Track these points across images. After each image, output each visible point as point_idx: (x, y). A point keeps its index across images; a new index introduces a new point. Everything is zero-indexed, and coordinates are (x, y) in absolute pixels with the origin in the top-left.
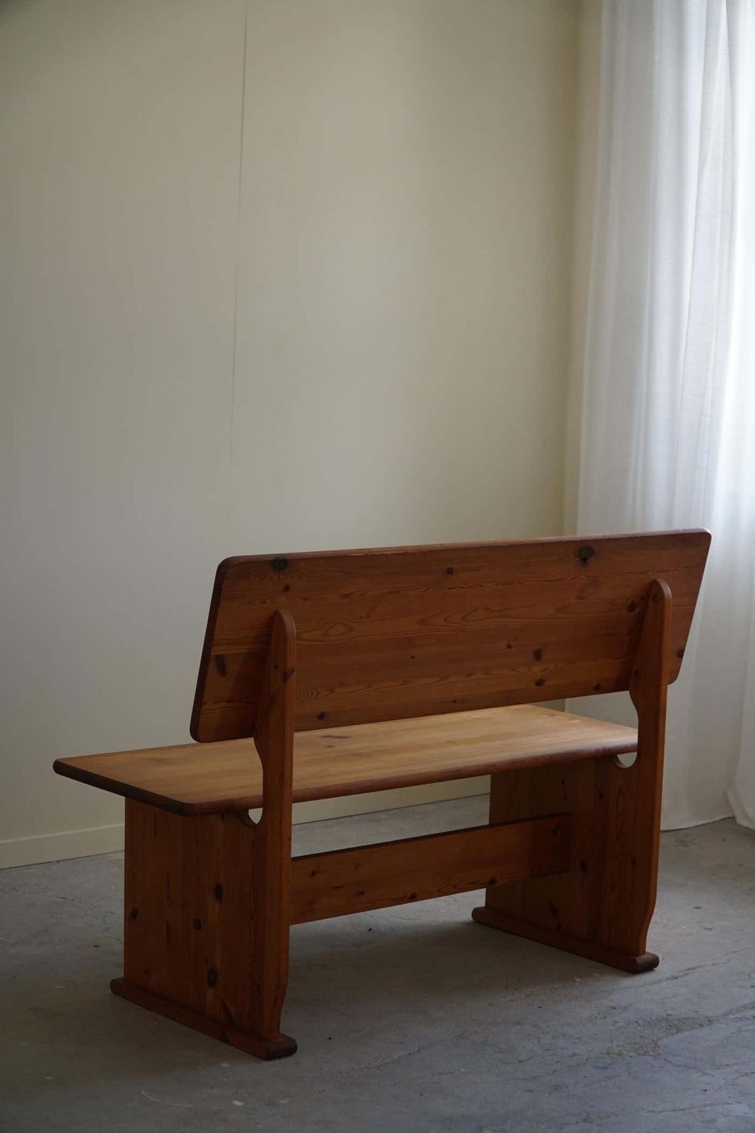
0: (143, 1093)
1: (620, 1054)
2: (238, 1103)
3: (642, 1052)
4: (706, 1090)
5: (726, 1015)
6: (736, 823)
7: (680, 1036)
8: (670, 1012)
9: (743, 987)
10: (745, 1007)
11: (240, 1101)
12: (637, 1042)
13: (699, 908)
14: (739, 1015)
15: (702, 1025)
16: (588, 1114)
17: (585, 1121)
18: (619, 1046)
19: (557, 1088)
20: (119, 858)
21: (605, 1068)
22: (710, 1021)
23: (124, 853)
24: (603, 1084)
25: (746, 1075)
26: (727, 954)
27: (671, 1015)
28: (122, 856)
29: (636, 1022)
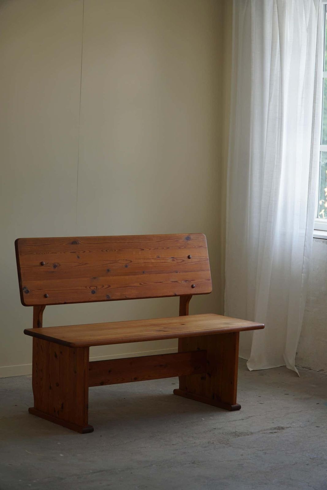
0: (26, 451)
1: (213, 443)
2: (61, 455)
3: (222, 443)
4: (242, 455)
5: (259, 432)
6: (286, 367)
7: (239, 438)
8: (237, 430)
9: (269, 423)
10: (268, 429)
11: (63, 454)
12: (221, 439)
13: (260, 397)
14: (264, 432)
15: (248, 435)
16: (195, 461)
17: (193, 463)
18: (213, 441)
19: (184, 453)
20: (31, 377)
21: (206, 447)
22: (252, 433)
23: (32, 375)
24: (203, 452)
25: (260, 451)
26: (266, 412)
27: (237, 431)
28: (31, 376)
29: (223, 433)
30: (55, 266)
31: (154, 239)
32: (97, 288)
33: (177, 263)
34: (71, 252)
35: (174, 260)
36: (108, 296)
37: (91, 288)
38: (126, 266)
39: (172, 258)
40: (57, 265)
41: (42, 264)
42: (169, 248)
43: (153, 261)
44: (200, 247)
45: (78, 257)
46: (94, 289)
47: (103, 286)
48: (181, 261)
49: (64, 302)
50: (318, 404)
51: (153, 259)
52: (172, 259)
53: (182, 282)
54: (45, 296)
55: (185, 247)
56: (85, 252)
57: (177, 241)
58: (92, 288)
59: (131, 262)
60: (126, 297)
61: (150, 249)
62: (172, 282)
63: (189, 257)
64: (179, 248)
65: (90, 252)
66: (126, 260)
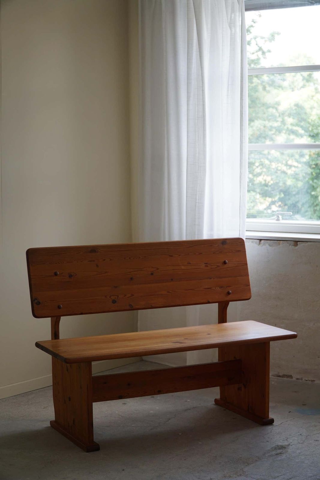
30: (70, 276)
31: (184, 245)
32: (118, 296)
33: (212, 268)
34: (89, 261)
35: (207, 266)
36: (130, 305)
37: (111, 297)
38: (152, 274)
39: (205, 263)
40: (73, 274)
41: (56, 274)
42: (201, 253)
43: (183, 267)
44: (239, 251)
45: (97, 266)
46: (115, 298)
47: (125, 295)
48: (216, 266)
49: (80, 313)
50: (290, 412)
51: (183, 265)
52: (206, 265)
53: (217, 288)
54: (59, 307)
55: (220, 252)
56: (104, 260)
57: (211, 246)
58: (113, 298)
59: (158, 269)
60: (151, 306)
61: (179, 255)
62: (205, 289)
63: (225, 263)
64: (213, 253)
65: (111, 260)
66: (152, 267)
